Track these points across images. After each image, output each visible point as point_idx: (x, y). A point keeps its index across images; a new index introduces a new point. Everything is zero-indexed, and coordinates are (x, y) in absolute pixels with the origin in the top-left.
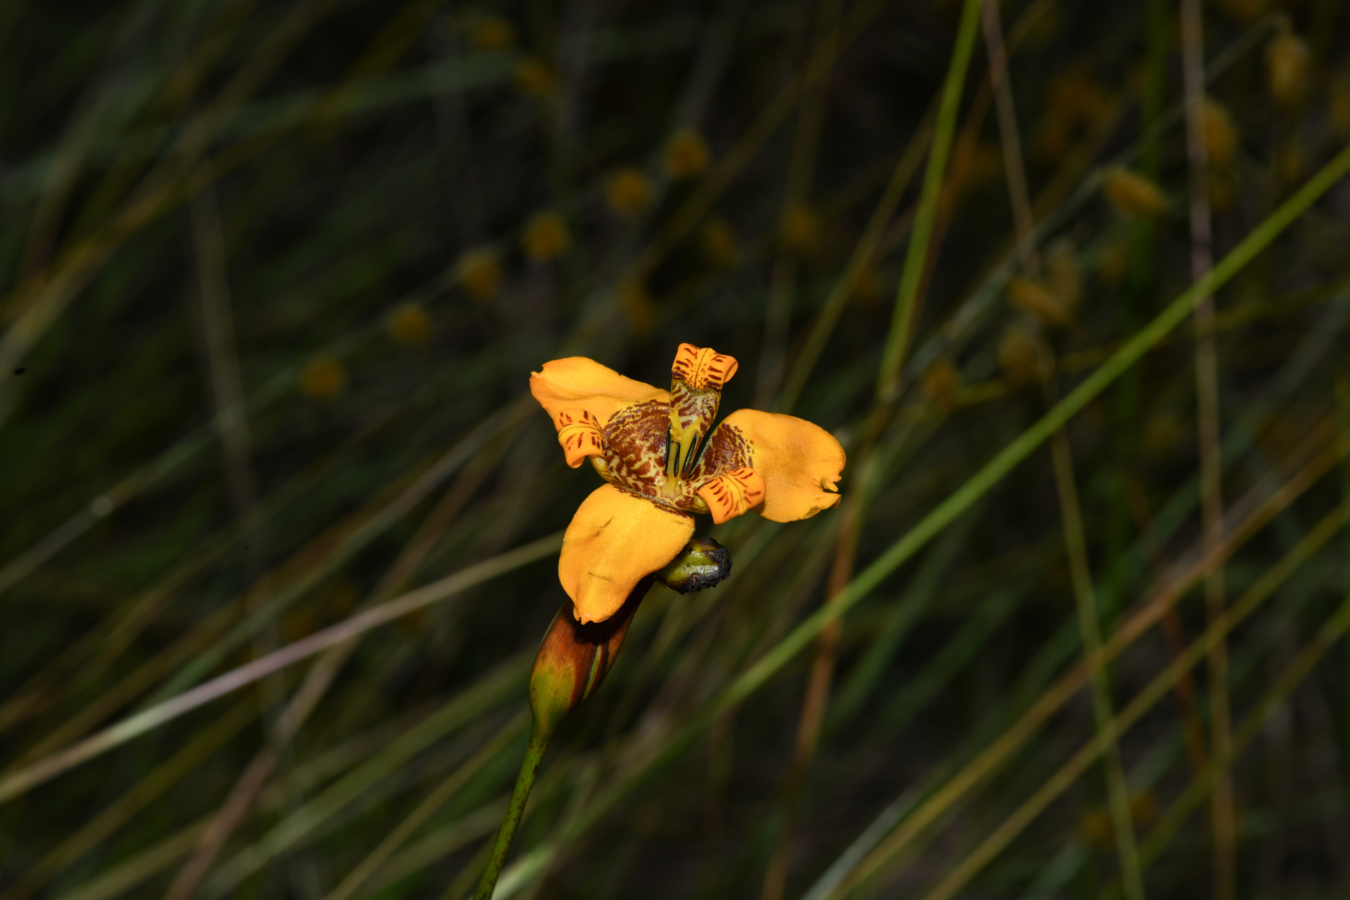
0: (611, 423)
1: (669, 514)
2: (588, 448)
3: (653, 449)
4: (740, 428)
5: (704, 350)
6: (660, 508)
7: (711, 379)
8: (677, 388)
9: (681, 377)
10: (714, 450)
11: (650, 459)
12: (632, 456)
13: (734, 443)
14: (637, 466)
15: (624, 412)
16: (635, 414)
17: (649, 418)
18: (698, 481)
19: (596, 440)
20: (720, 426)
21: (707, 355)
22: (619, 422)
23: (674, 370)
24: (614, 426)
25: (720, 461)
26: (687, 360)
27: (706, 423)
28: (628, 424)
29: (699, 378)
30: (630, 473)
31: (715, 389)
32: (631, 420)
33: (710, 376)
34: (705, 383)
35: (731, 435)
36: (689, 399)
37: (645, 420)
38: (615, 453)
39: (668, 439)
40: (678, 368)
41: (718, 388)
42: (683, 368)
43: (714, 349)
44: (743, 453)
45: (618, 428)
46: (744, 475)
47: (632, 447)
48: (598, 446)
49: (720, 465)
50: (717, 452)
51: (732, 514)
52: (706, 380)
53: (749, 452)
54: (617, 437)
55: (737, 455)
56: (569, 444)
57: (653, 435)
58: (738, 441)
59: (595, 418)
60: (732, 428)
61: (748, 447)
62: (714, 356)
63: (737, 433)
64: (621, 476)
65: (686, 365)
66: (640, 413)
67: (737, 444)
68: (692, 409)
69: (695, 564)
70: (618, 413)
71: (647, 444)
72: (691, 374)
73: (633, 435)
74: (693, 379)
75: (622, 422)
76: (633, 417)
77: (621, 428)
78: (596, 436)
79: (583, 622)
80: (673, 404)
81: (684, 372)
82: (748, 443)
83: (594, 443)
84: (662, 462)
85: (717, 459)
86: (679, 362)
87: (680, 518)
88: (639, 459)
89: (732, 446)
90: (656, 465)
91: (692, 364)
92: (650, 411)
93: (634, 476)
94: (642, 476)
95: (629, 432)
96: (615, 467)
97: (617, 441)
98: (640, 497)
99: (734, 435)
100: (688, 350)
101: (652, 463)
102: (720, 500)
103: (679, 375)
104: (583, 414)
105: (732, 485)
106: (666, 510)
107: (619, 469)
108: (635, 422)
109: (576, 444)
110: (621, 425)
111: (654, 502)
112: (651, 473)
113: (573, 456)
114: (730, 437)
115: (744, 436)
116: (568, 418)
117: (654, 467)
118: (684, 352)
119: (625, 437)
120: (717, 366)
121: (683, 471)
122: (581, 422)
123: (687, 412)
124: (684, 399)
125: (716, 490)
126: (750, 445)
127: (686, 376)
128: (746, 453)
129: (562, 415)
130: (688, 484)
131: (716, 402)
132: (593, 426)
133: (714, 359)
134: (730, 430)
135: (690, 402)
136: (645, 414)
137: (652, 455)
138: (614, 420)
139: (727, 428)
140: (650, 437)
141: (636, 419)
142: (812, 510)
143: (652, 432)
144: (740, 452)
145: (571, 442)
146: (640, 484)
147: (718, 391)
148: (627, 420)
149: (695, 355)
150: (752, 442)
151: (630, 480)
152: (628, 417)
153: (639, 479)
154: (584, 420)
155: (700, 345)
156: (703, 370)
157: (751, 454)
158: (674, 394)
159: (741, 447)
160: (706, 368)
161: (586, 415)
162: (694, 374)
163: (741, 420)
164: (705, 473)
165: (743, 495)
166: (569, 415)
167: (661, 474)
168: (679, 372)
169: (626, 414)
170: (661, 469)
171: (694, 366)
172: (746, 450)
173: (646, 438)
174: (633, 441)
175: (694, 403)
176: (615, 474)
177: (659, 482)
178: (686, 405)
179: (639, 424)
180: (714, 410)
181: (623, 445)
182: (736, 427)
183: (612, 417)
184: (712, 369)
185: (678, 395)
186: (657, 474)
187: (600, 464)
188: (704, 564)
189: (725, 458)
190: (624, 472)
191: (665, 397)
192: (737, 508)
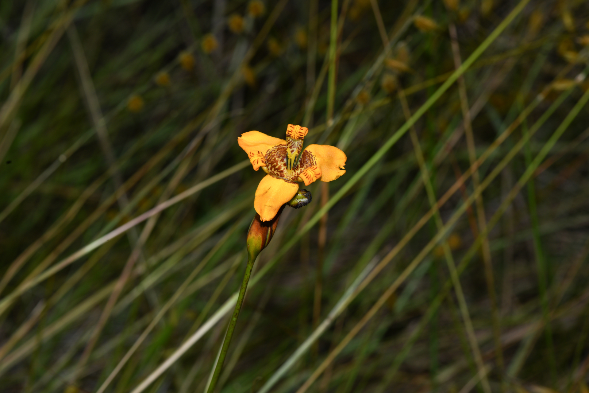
0: (267, 153)
1: (290, 183)
2: (261, 164)
3: (282, 160)
4: (311, 151)
5: (296, 126)
6: (287, 182)
7: (300, 136)
8: (288, 140)
9: (290, 136)
10: (303, 159)
11: (281, 164)
12: (275, 164)
13: (309, 157)
14: (277, 167)
15: (271, 149)
16: (275, 150)
17: (280, 150)
18: (298, 170)
19: (263, 161)
20: (304, 151)
21: (298, 127)
22: (270, 153)
23: (287, 133)
24: (268, 155)
25: (305, 163)
26: (291, 130)
27: (299, 150)
28: (273, 153)
29: (296, 136)
30: (275, 170)
31: (301, 139)
32: (274, 152)
33: (299, 135)
34: (298, 137)
35: (308, 154)
36: (293, 143)
37: (278, 151)
38: (269, 164)
39: (287, 157)
40: (288, 133)
41: (302, 139)
42: (290, 133)
43: (300, 125)
44: (313, 160)
45: (270, 155)
46: (314, 168)
47: (275, 161)
48: (264, 163)
49: (305, 165)
50: (304, 160)
51: (311, 182)
52: (298, 136)
53: (315, 159)
54: (269, 158)
55: (311, 161)
56: (254, 163)
57: (282, 156)
58: (311, 156)
59: (262, 153)
60: (308, 151)
61: (314, 158)
62: (300, 128)
63: (310, 153)
64: (272, 171)
65: (291, 132)
66: (276, 149)
67: (310, 157)
68: (294, 146)
69: (300, 198)
70: (269, 150)
71: (280, 159)
72: (293, 135)
73: (275, 157)
74: (294, 136)
75: (271, 153)
76: (274, 151)
77: (271, 155)
78: (263, 159)
79: (264, 221)
80: (287, 145)
81: (290, 134)
82: (314, 156)
83: (262, 162)
84: (286, 165)
85: (304, 162)
86: (288, 131)
87: (294, 185)
88: (277, 164)
89: (309, 158)
90: (284, 166)
91: (293, 131)
92: (280, 148)
93: (276, 171)
94: (279, 170)
95: (273, 156)
96: (270, 168)
97: (270, 159)
98: (279, 179)
99: (309, 154)
100: (291, 126)
101: (282, 165)
102: (307, 178)
103: (289, 135)
104: (258, 152)
105: (310, 172)
106: (289, 182)
107: (271, 169)
108: (275, 152)
109: (256, 163)
110: (270, 154)
111: (284, 180)
112: (282, 169)
113: (256, 167)
114: (308, 155)
115: (312, 154)
116: (253, 154)
117: (283, 167)
118: (290, 127)
119: (272, 158)
120: (302, 131)
121: (293, 168)
122: (257, 155)
123: (292, 147)
124: (291, 143)
125: (305, 174)
126: (315, 157)
127: (291, 135)
128: (314, 160)
129: (250, 153)
130: (295, 172)
131: (302, 143)
132: (261, 156)
133: (300, 129)
134: (308, 153)
135: (293, 144)
136: (278, 149)
137: (282, 163)
138: (268, 152)
139: (306, 151)
140: (281, 157)
141: (275, 151)
142: (337, 176)
143: (281, 155)
144: (312, 160)
145: (254, 162)
146: (279, 173)
147: (302, 140)
148: (272, 152)
149: (294, 128)
150: (315, 156)
151: (275, 172)
152: (273, 151)
153: (278, 171)
154: (258, 154)
155: (295, 124)
156: (297, 133)
157: (315, 160)
158: (287, 141)
159: (312, 158)
160: (298, 132)
161: (259, 152)
162: (294, 135)
163: (311, 148)
164: (300, 167)
165: (314, 175)
166: (253, 153)
167: (285, 169)
168: (289, 134)
169: (272, 150)
170: (285, 167)
171: (294, 132)
172: (313, 159)
173: (279, 157)
174: (275, 159)
175: (294, 144)
176: (270, 171)
177: (285, 172)
178: (292, 145)
179: (276, 153)
180: (302, 145)
181: (272, 161)
182: (309, 151)
183: (267, 151)
184: (300, 132)
185: (289, 142)
186: (284, 169)
187: (265, 169)
188: (303, 198)
189: (307, 162)
190: (273, 170)
191: (284, 142)
192: (313, 180)
